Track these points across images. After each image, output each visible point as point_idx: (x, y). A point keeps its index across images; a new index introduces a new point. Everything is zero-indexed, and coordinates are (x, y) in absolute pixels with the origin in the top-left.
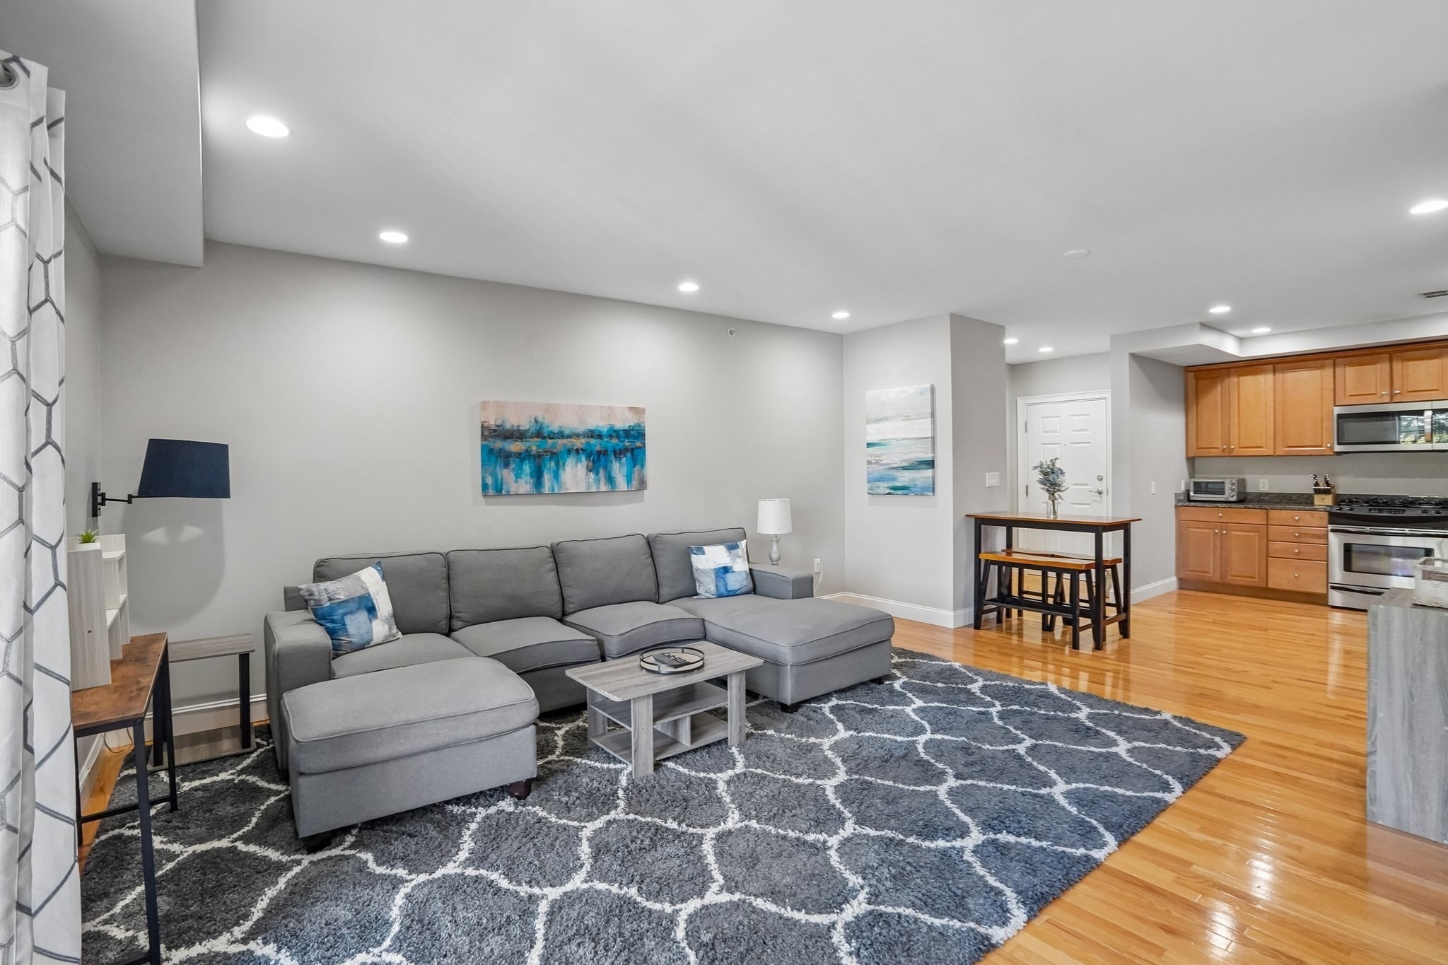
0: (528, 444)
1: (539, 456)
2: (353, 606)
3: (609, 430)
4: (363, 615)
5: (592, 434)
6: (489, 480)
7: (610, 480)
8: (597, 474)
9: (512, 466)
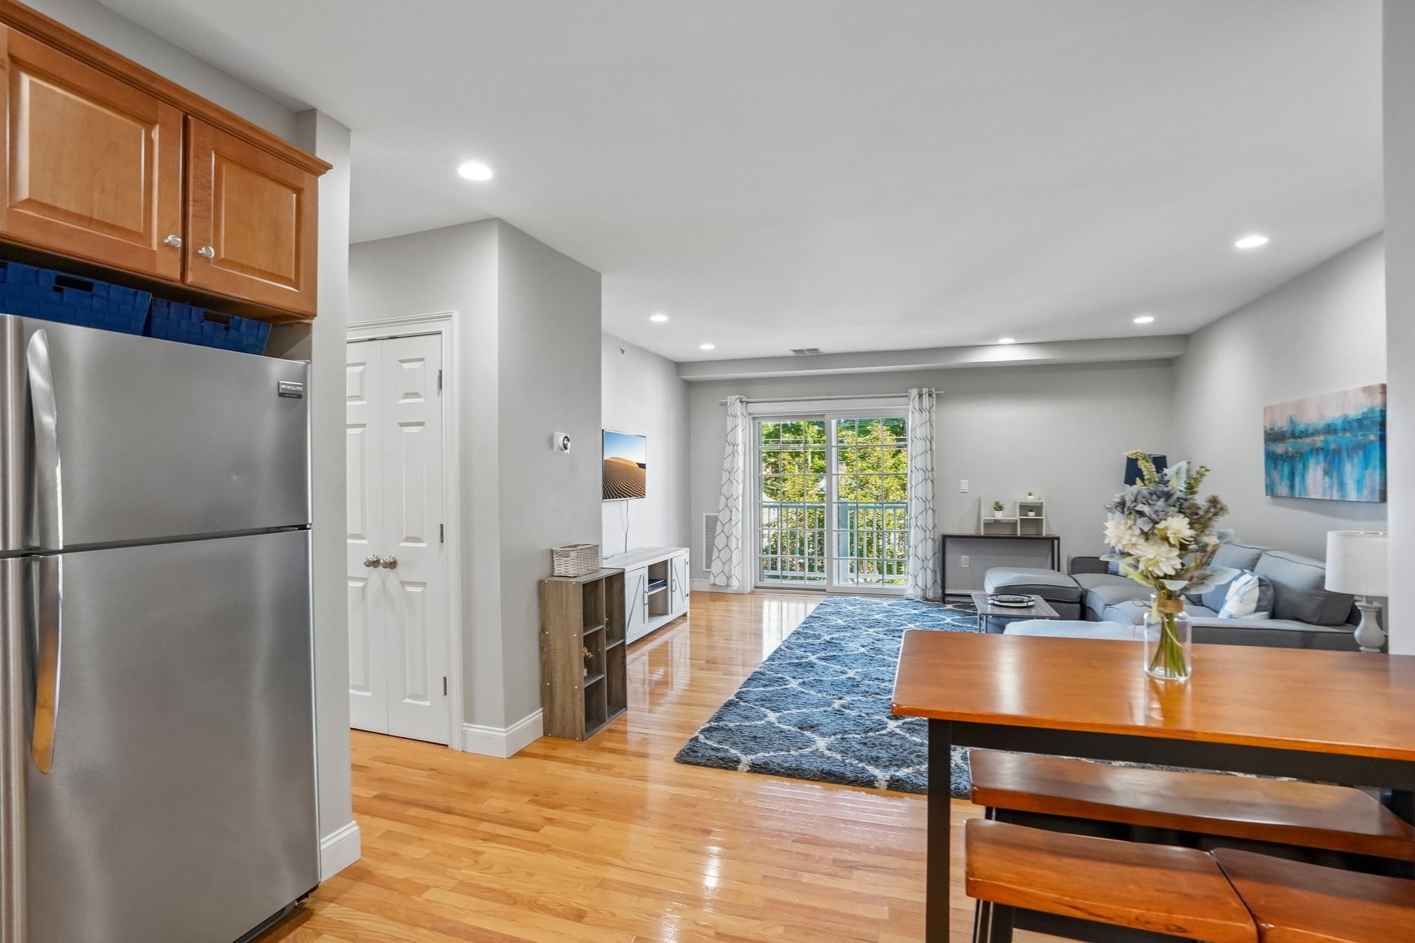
0: (1287, 446)
1: (1293, 458)
3: (1343, 422)
5: (1330, 429)
6: (1269, 483)
7: (1342, 485)
8: (1331, 479)
9: (1279, 467)
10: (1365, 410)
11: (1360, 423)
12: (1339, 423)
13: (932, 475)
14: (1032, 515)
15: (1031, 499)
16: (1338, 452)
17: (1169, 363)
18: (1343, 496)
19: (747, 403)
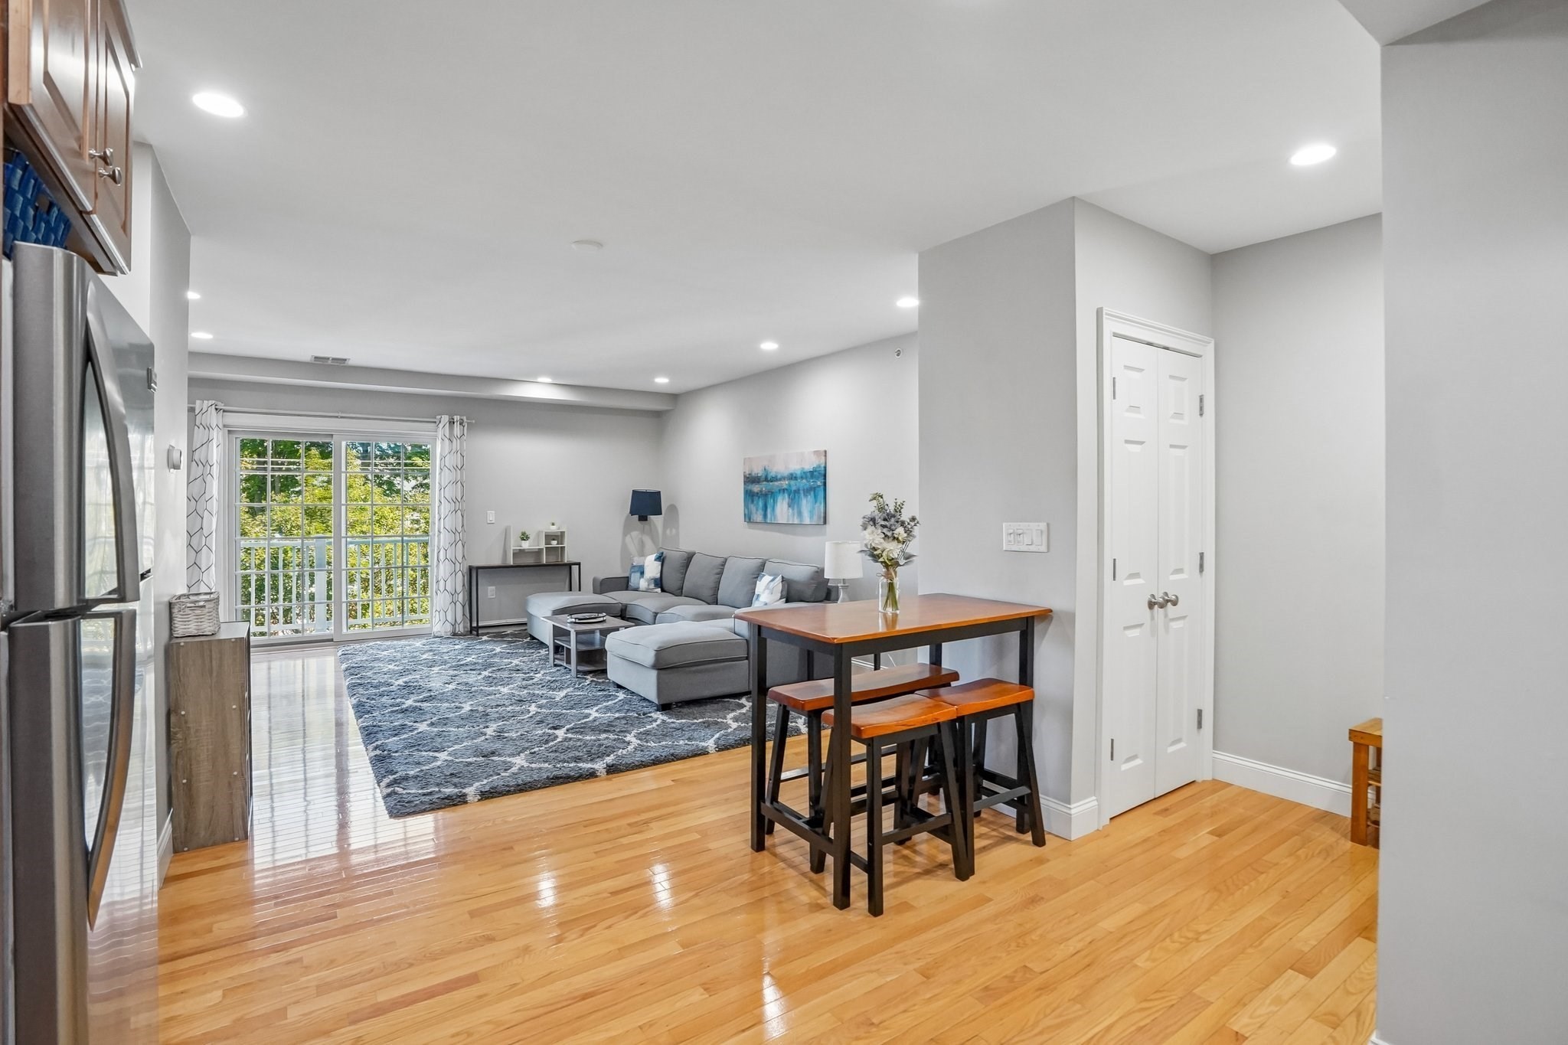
0: (761, 486)
1: (766, 495)
2: (636, 569)
4: (638, 574)
5: (792, 477)
6: (746, 513)
7: (800, 514)
8: (793, 509)
9: (755, 502)
10: (815, 466)
11: (812, 474)
12: (799, 473)
13: (461, 505)
14: (554, 543)
15: (554, 529)
16: (797, 491)
17: (658, 414)
18: (801, 521)
19: (224, 411)
